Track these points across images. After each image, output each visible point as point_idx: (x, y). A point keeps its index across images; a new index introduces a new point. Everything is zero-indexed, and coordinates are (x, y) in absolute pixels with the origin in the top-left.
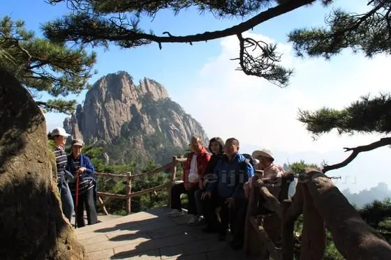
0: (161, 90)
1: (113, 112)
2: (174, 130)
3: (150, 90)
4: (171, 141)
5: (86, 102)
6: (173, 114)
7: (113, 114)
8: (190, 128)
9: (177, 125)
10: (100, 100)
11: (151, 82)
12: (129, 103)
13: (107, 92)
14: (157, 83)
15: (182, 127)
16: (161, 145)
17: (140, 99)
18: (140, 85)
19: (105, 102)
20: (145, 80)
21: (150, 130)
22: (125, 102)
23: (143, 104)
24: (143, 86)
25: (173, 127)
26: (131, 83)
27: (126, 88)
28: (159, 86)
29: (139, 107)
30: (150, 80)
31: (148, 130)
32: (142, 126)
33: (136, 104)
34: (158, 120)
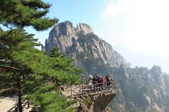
0: (89, 29)
1: (63, 42)
2: (94, 49)
3: (83, 29)
4: (92, 55)
5: (49, 38)
6: (93, 41)
7: (63, 43)
8: (103, 47)
9: (96, 47)
10: (56, 36)
11: (84, 25)
12: (71, 37)
13: (59, 32)
14: (87, 25)
15: (99, 47)
16: (86, 57)
17: (77, 34)
18: (77, 27)
19: (59, 37)
20: (80, 24)
21: (81, 50)
22: (69, 36)
23: (78, 37)
24: (79, 27)
25: (93, 47)
26: (72, 26)
27: (69, 29)
28: (88, 26)
29: (76, 38)
30: (82, 24)
31: (79, 50)
32: (76, 48)
33: (75, 37)
34: (85, 44)
